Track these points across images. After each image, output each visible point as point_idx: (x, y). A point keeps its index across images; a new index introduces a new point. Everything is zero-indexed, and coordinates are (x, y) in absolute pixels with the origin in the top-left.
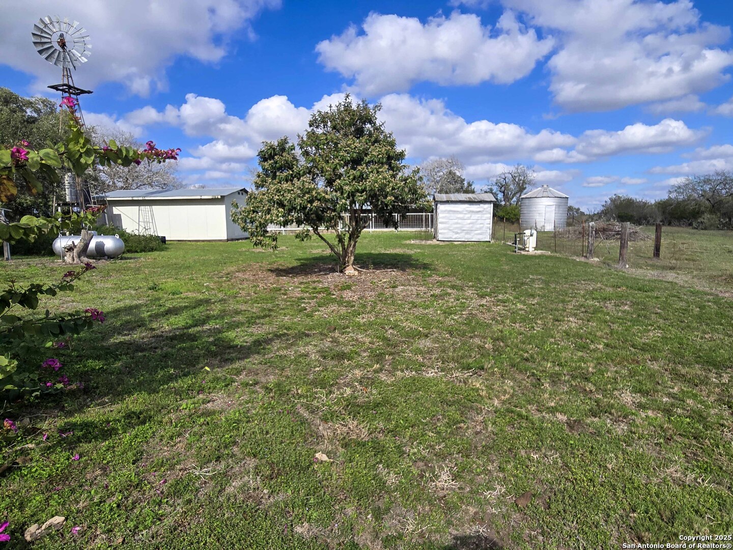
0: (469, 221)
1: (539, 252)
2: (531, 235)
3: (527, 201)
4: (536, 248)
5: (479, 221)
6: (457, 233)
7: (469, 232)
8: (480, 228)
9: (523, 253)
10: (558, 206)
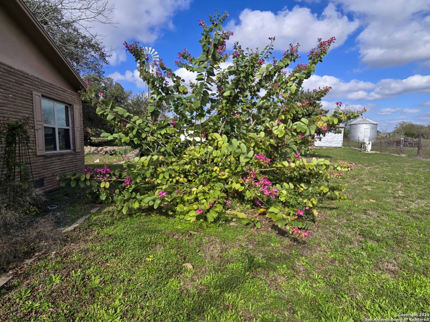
0: (331, 137)
1: (373, 152)
2: (369, 144)
3: (354, 126)
4: (371, 150)
5: (336, 137)
6: (324, 143)
7: (331, 142)
8: (337, 141)
9: (365, 152)
10: (372, 128)
